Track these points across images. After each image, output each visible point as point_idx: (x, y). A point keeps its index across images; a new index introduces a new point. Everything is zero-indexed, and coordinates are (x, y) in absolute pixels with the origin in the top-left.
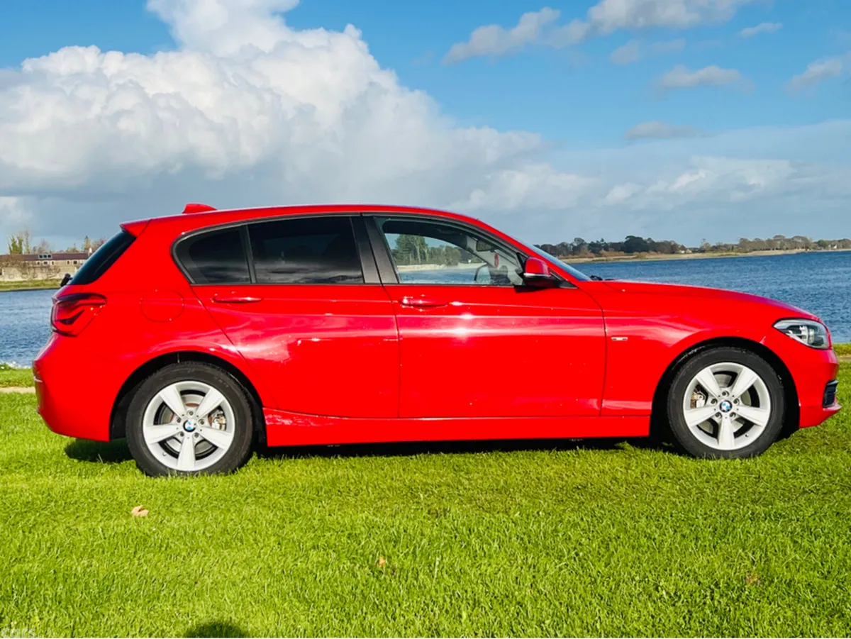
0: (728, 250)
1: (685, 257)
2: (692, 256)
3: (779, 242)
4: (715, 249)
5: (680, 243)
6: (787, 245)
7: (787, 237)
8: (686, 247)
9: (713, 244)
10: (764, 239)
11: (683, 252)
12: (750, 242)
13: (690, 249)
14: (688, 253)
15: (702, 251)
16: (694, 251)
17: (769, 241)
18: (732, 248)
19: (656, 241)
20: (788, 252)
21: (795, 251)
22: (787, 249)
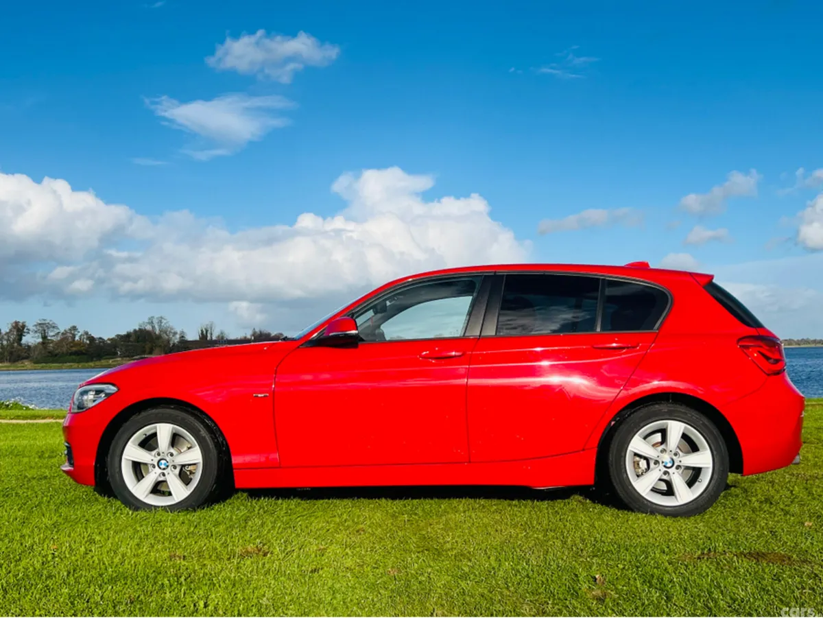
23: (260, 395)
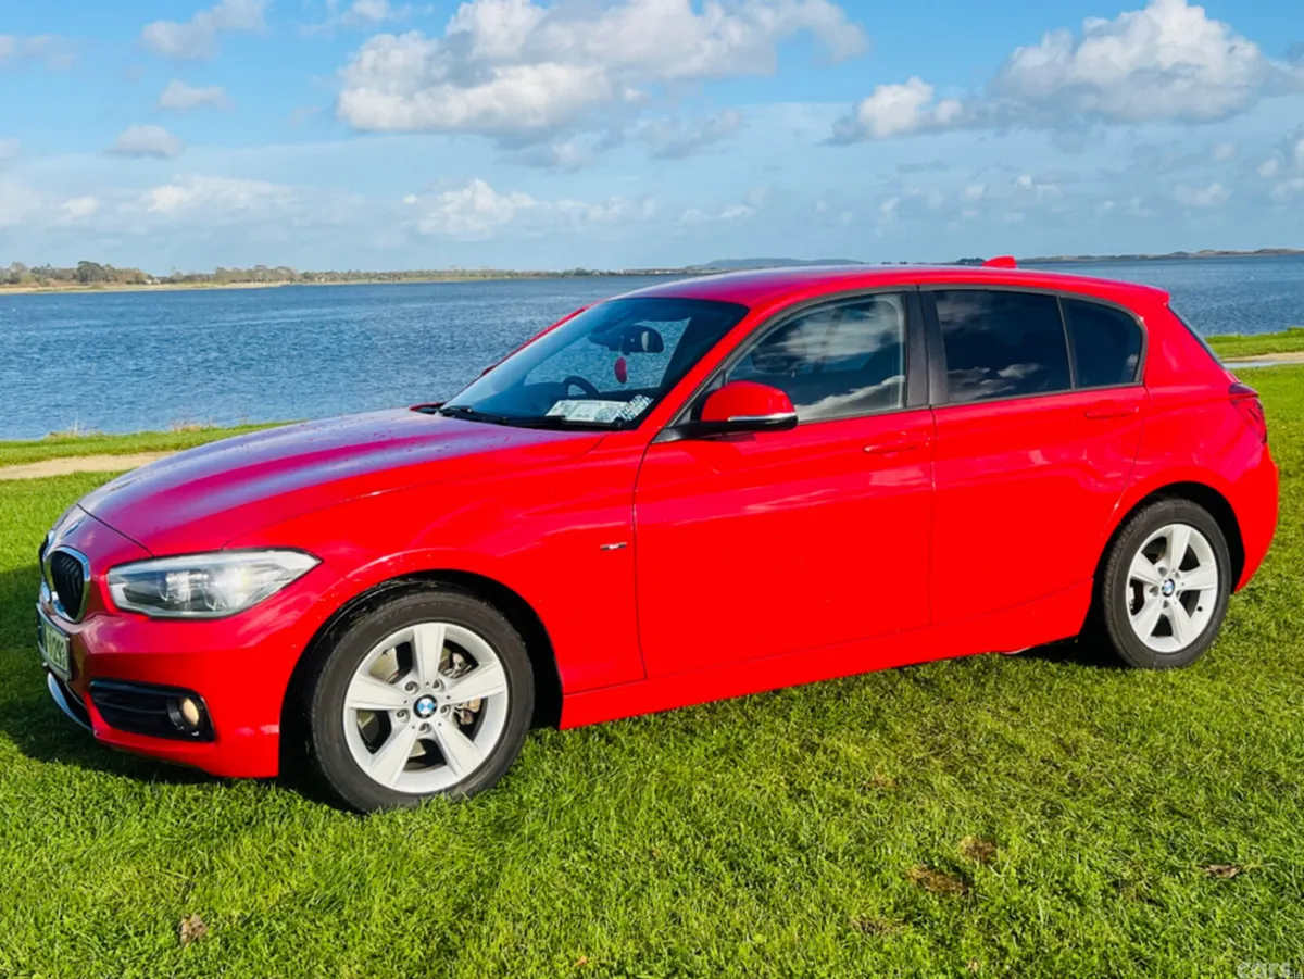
0: (203, 281)
1: (152, 288)
2: (161, 287)
3: (260, 273)
4: (190, 279)
5: (146, 270)
6: (269, 277)
7: (270, 268)
8: (153, 275)
9: (185, 273)
10: (244, 269)
11: (150, 282)
12: (227, 272)
13: (158, 278)
14: (156, 284)
15: (172, 281)
16: (164, 281)
17: (249, 272)
18: (206, 279)
19: (117, 267)
20: (272, 285)
21: (279, 284)
22: (270, 281)
23: (611, 547)
